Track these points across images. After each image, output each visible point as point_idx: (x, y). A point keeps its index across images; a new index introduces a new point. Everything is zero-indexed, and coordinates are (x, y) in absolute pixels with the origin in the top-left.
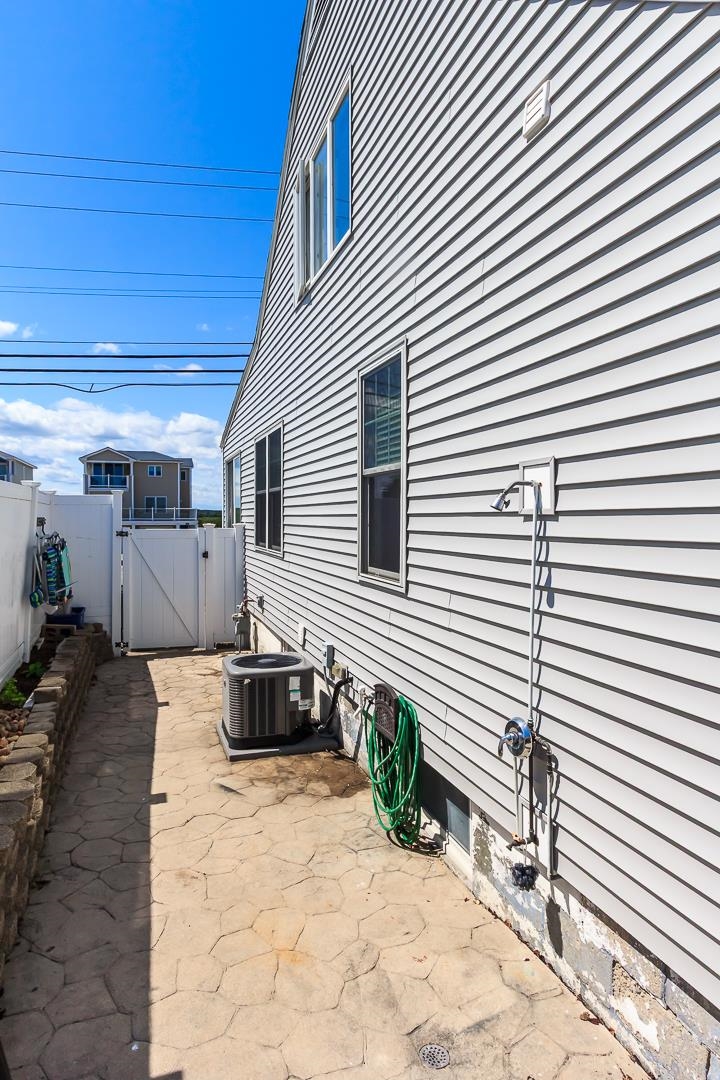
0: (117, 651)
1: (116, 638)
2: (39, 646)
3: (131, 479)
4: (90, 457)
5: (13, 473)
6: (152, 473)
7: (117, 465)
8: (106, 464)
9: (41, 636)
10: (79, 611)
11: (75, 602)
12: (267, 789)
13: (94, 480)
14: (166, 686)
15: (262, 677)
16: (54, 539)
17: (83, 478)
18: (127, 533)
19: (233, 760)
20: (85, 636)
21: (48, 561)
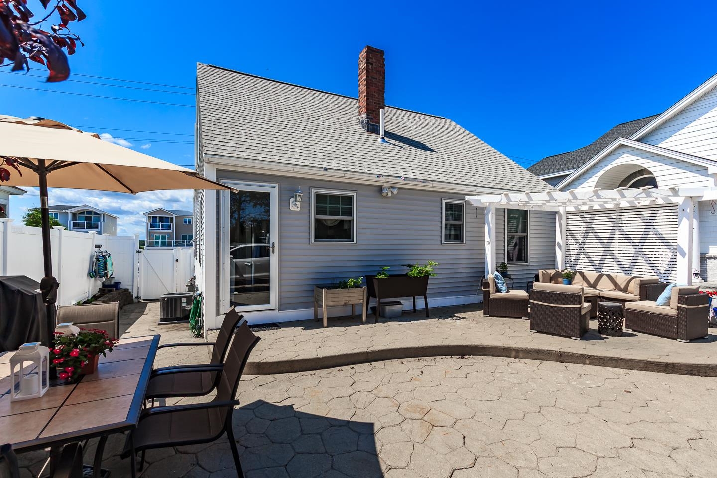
0: (136, 300)
1: (135, 295)
2: (96, 295)
3: (173, 225)
4: (150, 213)
5: (104, 221)
6: (186, 222)
7: (166, 217)
8: (160, 217)
9: (99, 292)
10: (118, 283)
11: (116, 280)
12: (165, 330)
13: (152, 226)
14: (150, 310)
15: (172, 298)
16: (104, 254)
17: (145, 224)
18: (141, 252)
19: (159, 324)
20: (119, 293)
21: (99, 261)
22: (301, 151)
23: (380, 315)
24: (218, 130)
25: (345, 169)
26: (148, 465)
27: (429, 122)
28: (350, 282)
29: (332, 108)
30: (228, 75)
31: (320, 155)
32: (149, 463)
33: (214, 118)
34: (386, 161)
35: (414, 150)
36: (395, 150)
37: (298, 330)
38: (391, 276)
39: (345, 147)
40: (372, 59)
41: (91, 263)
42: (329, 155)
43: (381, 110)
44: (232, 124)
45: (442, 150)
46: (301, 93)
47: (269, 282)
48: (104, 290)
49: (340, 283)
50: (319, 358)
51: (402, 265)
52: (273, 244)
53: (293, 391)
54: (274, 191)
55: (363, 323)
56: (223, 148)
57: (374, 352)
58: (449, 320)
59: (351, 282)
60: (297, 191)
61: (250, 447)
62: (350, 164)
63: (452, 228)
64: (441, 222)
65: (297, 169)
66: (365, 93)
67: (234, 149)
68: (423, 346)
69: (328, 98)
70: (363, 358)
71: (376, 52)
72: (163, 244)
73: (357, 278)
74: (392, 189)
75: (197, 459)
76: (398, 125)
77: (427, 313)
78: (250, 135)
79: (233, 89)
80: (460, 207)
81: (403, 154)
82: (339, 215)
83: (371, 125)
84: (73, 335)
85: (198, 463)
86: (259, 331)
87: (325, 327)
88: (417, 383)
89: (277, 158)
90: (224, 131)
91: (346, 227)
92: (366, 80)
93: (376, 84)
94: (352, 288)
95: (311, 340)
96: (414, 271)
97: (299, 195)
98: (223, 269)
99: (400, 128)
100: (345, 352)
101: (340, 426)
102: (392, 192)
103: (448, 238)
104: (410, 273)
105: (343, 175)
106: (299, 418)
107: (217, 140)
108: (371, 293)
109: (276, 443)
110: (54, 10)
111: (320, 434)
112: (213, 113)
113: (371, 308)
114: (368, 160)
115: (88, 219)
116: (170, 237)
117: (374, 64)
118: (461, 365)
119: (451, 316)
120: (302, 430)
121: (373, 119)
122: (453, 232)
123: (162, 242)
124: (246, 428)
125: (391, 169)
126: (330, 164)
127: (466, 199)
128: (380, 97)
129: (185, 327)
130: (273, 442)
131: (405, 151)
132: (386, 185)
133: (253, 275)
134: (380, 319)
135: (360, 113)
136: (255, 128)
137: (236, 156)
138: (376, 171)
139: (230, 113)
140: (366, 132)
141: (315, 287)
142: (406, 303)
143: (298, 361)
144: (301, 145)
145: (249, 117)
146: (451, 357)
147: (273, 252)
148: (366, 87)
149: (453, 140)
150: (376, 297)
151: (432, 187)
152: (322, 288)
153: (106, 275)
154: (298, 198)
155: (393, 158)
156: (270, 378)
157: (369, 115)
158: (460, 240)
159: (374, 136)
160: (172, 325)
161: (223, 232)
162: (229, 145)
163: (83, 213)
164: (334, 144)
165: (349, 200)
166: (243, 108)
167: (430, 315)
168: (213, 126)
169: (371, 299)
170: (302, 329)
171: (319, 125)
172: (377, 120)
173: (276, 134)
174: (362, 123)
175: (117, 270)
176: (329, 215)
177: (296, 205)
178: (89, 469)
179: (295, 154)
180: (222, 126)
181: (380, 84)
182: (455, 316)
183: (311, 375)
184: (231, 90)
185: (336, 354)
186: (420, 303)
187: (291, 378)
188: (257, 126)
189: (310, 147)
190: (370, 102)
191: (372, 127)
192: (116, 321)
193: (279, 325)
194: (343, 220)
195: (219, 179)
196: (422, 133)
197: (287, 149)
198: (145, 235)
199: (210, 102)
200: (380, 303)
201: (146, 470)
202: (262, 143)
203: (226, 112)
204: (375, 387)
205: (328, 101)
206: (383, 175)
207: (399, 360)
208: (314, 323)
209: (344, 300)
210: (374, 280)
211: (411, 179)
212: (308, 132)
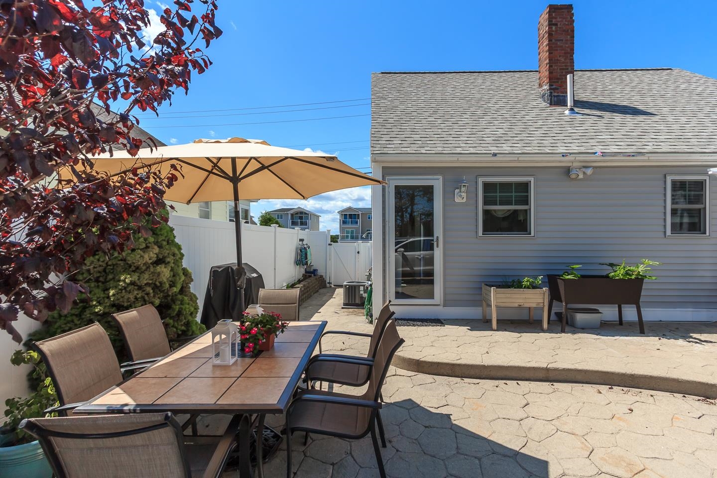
0: (328, 285)
1: (328, 281)
3: (360, 221)
4: (342, 211)
5: (311, 219)
6: (369, 218)
7: (354, 214)
8: (349, 215)
9: (302, 276)
10: (315, 271)
11: (314, 267)
12: (346, 314)
13: (344, 222)
14: (338, 294)
15: (352, 286)
16: (305, 246)
17: (339, 221)
18: (331, 245)
19: (343, 308)
20: (316, 279)
21: (302, 252)
22: (467, 139)
23: (567, 323)
24: (385, 130)
25: (520, 152)
26: (311, 441)
27: (643, 78)
28: (526, 281)
29: (506, 87)
30: (398, 78)
31: (489, 140)
32: (312, 439)
33: (383, 119)
34: (575, 136)
35: (618, 117)
36: (589, 121)
37: (463, 330)
38: (583, 276)
39: (521, 127)
40: (556, 18)
41: (297, 253)
42: (499, 139)
43: (568, 76)
44: (399, 122)
45: (665, 111)
46: (470, 78)
47: (433, 276)
48: (306, 275)
49: (513, 281)
50: (484, 366)
51: (600, 264)
52: (437, 237)
53: (452, 399)
54: (438, 184)
55: (543, 331)
56: (388, 146)
57: (556, 370)
58: (681, 342)
59: (528, 281)
60: (462, 181)
61: (400, 451)
62: (525, 145)
63: (685, 214)
64: (665, 207)
65: (462, 158)
66: (547, 61)
67: (399, 145)
68: (633, 373)
69: (501, 77)
70: (541, 375)
71: (562, 9)
72: (352, 238)
73: (535, 277)
74: (584, 170)
75: (351, 449)
76: (594, 91)
77: (641, 328)
78: (415, 130)
79: (402, 89)
80: (700, 185)
81: (601, 124)
82: (512, 205)
83: (554, 96)
84: (258, 315)
85: (351, 453)
86: (423, 326)
87: (495, 331)
88: (621, 423)
89: (441, 149)
90: (390, 130)
91: (521, 218)
92: (548, 45)
93: (561, 46)
94: (528, 288)
95: (477, 344)
96: (618, 272)
97: (464, 186)
98: (389, 262)
99: (598, 93)
100: (517, 364)
101: (505, 456)
102: (584, 173)
103: (677, 228)
104: (612, 274)
105: (516, 159)
106: (456, 433)
107: (383, 139)
108: (555, 296)
109: (428, 454)
110: (199, 33)
111: (479, 459)
112: (382, 115)
113: (556, 313)
114: (550, 138)
115: (301, 218)
116: (357, 232)
117: (559, 24)
118: (704, 413)
119: (685, 337)
120: (457, 448)
121: (557, 89)
122: (686, 220)
123: (351, 236)
124: (399, 428)
125: (583, 144)
126: (500, 149)
127: (710, 173)
128: (568, 61)
129: (362, 313)
130: (424, 453)
131: (605, 121)
132: (575, 164)
133: (422, 268)
134: (567, 328)
135: (540, 86)
136: (420, 122)
137: (400, 152)
138: (562, 150)
139: (397, 112)
140: (548, 105)
141: (483, 284)
142: (609, 312)
143: (459, 365)
144: (467, 133)
145: (415, 113)
146: (684, 396)
147: (437, 246)
148: (548, 53)
149: (686, 95)
150: (561, 301)
151: (649, 160)
152: (491, 286)
153: (306, 263)
154: (463, 189)
155: (587, 131)
156: (428, 378)
157: (552, 85)
158: (700, 231)
159: (559, 109)
160: (353, 310)
161: (389, 227)
162: (395, 142)
163: (297, 214)
164: (505, 125)
165: (525, 186)
166: (410, 105)
167: (646, 331)
168: (381, 127)
169: (555, 303)
170: (468, 329)
171: (489, 108)
172: (564, 89)
173: (441, 125)
174: (543, 96)
175: (315, 259)
176: (500, 205)
177: (460, 196)
178: (269, 431)
179: (460, 142)
180: (389, 126)
181: (567, 46)
182: (691, 337)
183: (475, 384)
184: (399, 91)
185: (505, 364)
186: (630, 313)
187: (452, 383)
188: (422, 120)
189: (478, 133)
190: (554, 69)
191: (557, 98)
192: (297, 305)
193: (443, 322)
194: (518, 210)
195: (385, 175)
196: (632, 94)
197: (452, 139)
198: (339, 230)
199: (380, 106)
200: (567, 309)
201: (309, 445)
202: (425, 136)
203: (394, 113)
204: (556, 416)
205: (502, 80)
206: (570, 154)
207: (594, 386)
208: (482, 324)
209: (518, 301)
210: (558, 280)
211: (614, 154)
212: (476, 117)
